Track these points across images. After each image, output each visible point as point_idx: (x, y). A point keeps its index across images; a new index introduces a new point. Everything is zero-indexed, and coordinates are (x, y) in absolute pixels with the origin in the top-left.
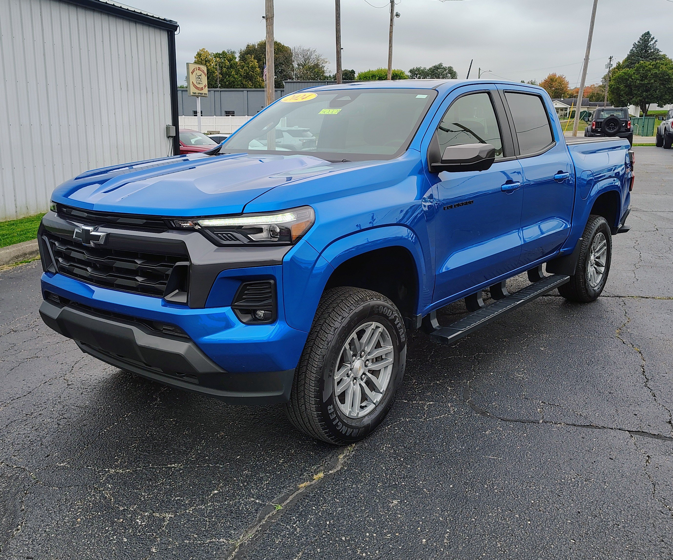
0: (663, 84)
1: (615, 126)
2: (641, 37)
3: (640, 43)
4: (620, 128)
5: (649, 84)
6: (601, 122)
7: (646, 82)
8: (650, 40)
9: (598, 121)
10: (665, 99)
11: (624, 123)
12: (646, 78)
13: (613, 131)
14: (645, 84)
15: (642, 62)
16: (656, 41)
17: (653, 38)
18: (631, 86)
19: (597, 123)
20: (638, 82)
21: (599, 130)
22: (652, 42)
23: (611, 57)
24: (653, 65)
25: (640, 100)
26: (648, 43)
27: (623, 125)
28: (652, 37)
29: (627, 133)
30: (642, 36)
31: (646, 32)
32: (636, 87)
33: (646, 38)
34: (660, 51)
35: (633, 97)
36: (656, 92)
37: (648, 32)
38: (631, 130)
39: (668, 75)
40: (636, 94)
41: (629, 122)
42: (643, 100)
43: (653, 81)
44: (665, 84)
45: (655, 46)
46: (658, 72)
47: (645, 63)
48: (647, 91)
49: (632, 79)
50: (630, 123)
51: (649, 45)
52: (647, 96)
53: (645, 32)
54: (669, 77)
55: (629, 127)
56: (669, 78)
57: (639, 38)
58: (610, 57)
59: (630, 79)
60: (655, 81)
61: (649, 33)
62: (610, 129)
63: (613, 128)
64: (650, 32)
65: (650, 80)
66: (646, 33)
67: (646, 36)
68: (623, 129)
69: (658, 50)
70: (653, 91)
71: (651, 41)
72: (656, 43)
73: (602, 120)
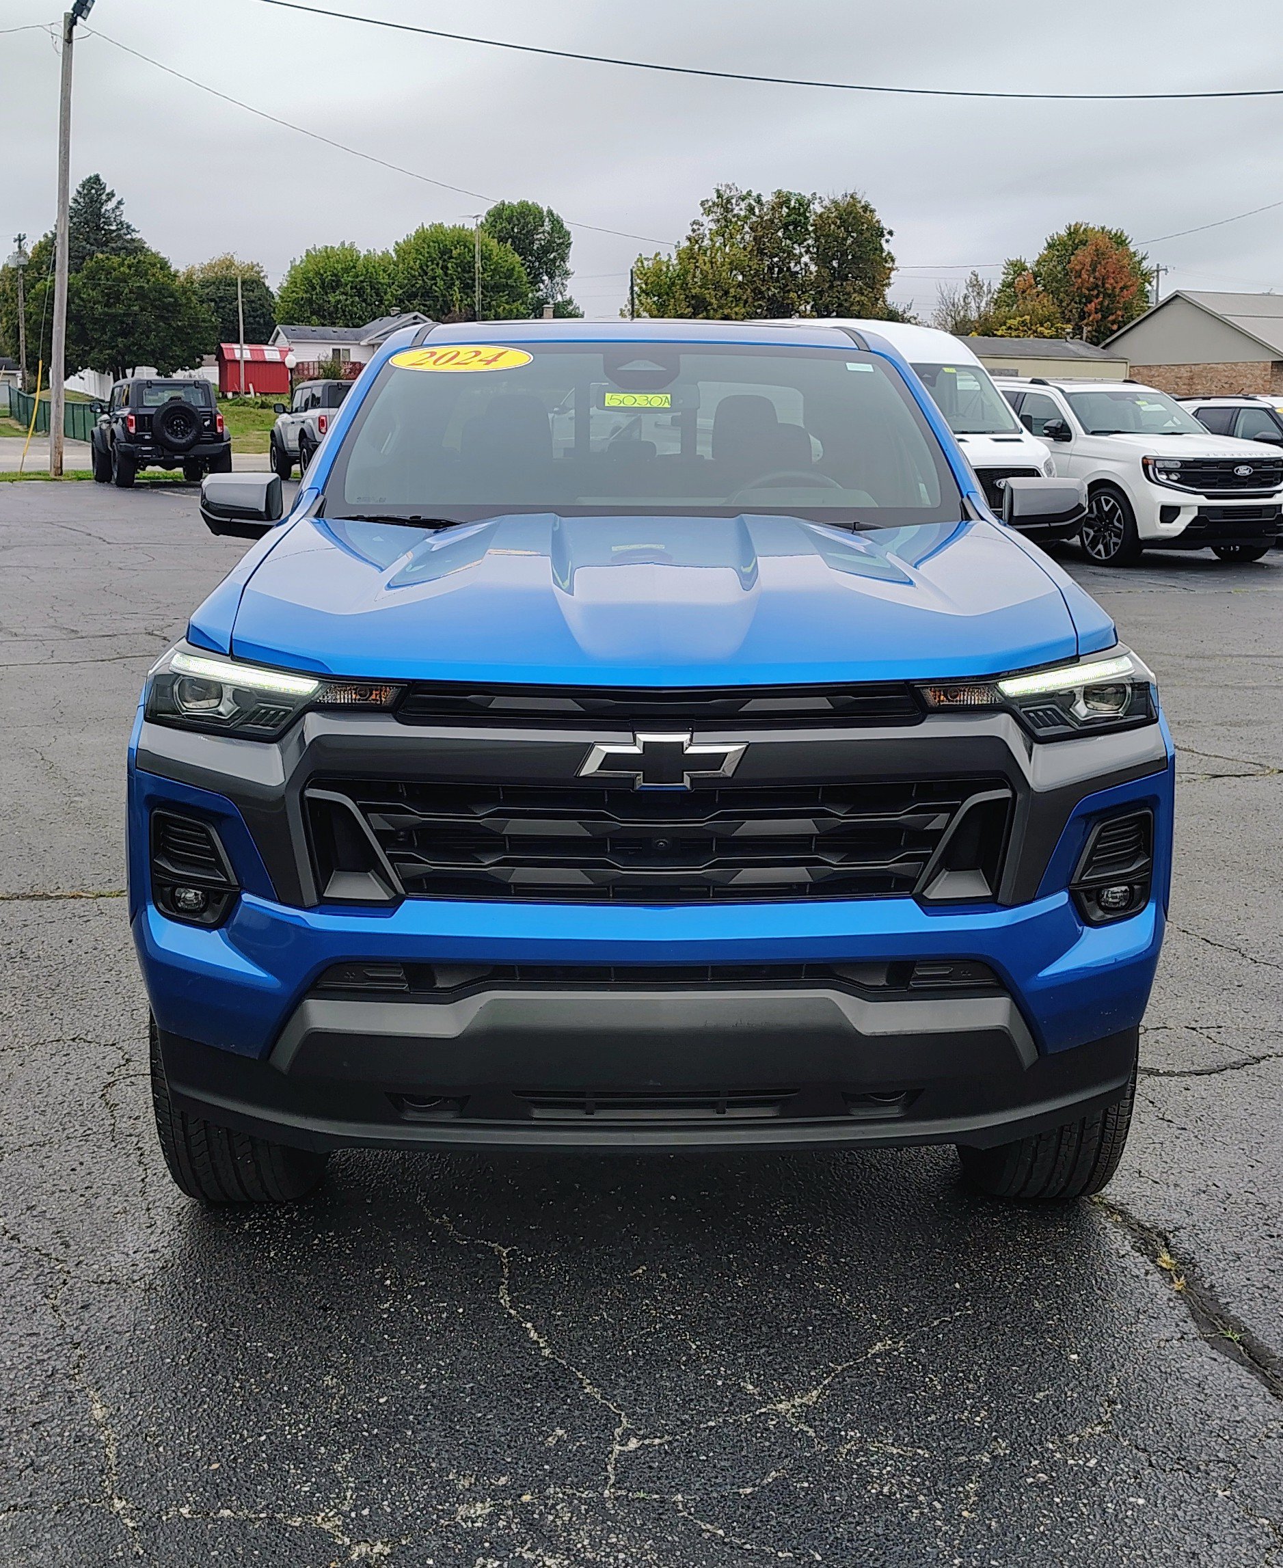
0: (161, 317)
1: (186, 426)
2: (80, 189)
3: (79, 203)
4: (200, 433)
5: (129, 315)
6: (150, 416)
7: (120, 309)
8: (104, 197)
9: (142, 412)
10: (172, 357)
11: (206, 420)
12: (118, 300)
13: (184, 441)
14: (115, 316)
15: (100, 256)
16: (120, 203)
17: (112, 195)
18: (82, 317)
19: (139, 418)
20: (100, 310)
21: (147, 437)
22: (111, 205)
23: (19, 235)
24: (130, 267)
25: (111, 357)
26: (101, 207)
27: (207, 423)
28: (108, 190)
29: (217, 445)
30: (83, 186)
31: (92, 175)
32: (96, 321)
33: (93, 191)
34: (133, 231)
35: (92, 348)
36: (148, 337)
37: (97, 178)
38: (225, 439)
39: (172, 296)
40: (98, 341)
41: (218, 417)
42: (120, 358)
43: (136, 308)
44: (167, 319)
45: (120, 215)
46: (146, 286)
47: (107, 258)
48: (125, 334)
49: (82, 299)
50: (221, 421)
51: (103, 210)
52: (128, 348)
53: (88, 177)
54: (176, 299)
55: (219, 430)
56: (176, 303)
57: (75, 192)
58: (17, 237)
59: (77, 301)
60: (142, 309)
61: (99, 180)
62: (174, 433)
63: (184, 433)
64: (101, 177)
65: (130, 306)
66: (90, 178)
67: (93, 188)
68: (207, 435)
69: (128, 227)
70: (141, 334)
71: (106, 201)
72: (122, 207)
73: (152, 412)
